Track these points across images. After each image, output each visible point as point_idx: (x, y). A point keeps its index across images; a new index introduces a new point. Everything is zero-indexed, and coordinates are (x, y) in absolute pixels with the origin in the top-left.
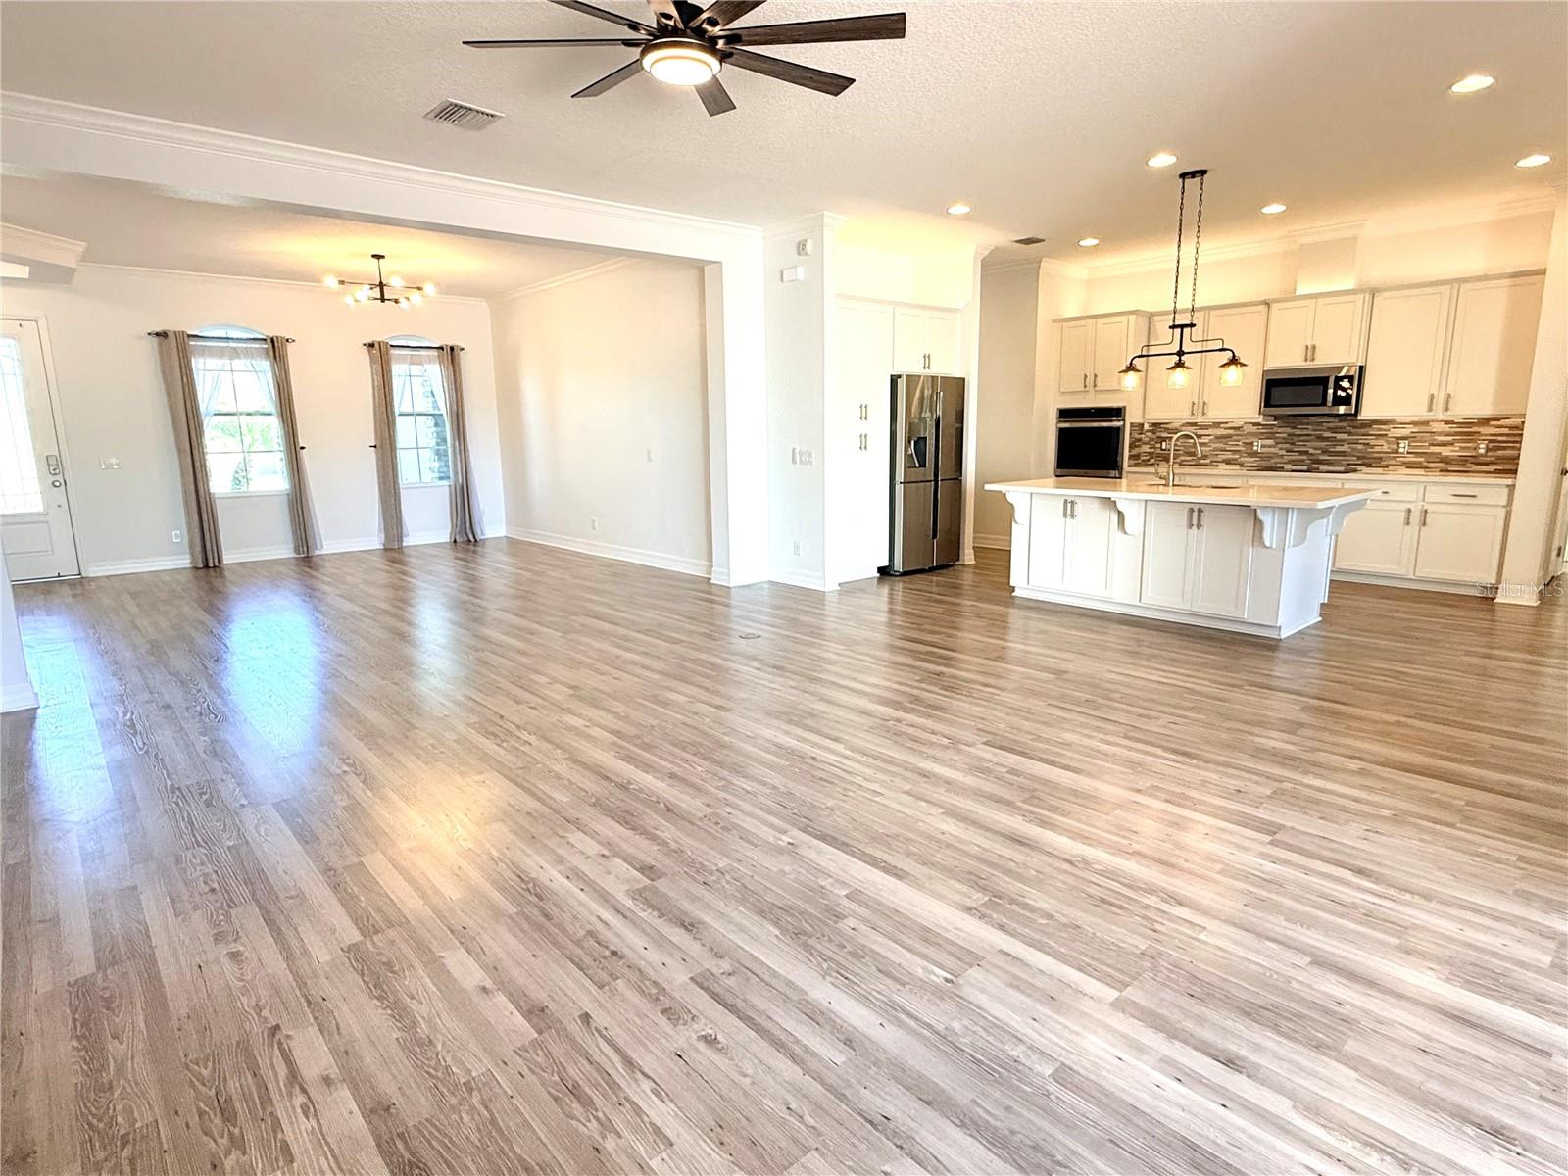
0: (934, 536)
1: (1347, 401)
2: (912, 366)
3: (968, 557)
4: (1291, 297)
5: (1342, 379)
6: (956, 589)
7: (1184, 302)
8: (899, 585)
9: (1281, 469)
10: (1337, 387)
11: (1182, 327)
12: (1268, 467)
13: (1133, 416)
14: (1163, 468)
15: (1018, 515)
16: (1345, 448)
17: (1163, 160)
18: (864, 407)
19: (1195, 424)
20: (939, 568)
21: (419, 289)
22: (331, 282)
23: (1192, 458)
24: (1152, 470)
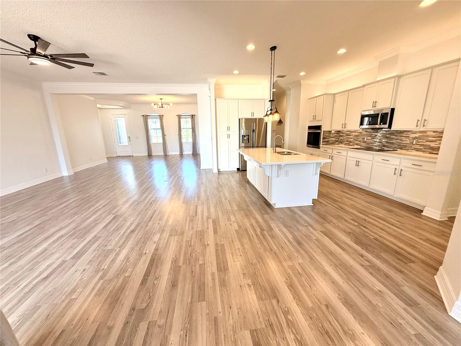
2: (246, 116)
4: (371, 83)
16: (394, 141)
18: (229, 127)
21: (169, 104)
22: (153, 104)
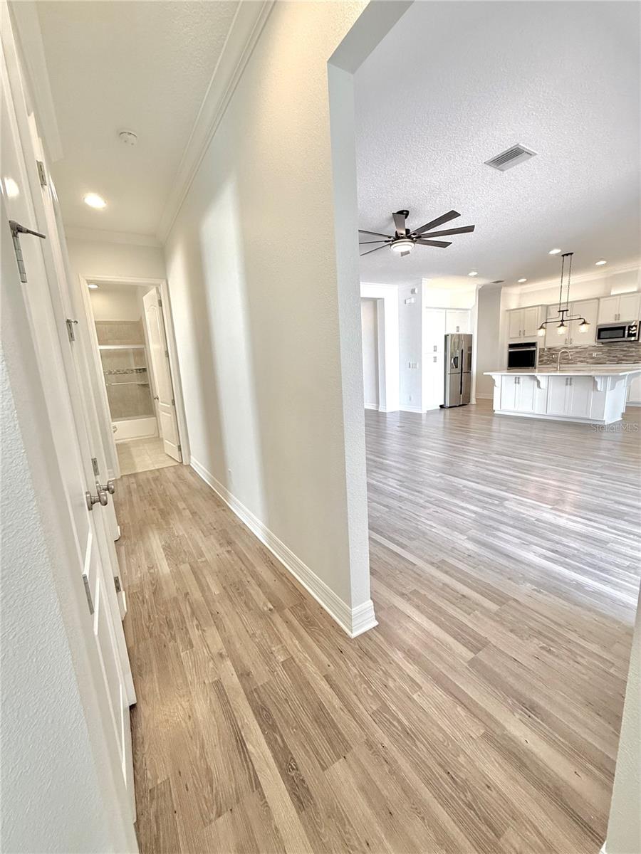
0: (461, 393)
1: (634, 335)
2: (453, 331)
3: (473, 401)
4: (608, 296)
5: (632, 327)
6: (470, 411)
7: (564, 300)
8: (448, 411)
9: (605, 363)
10: (629, 330)
11: (563, 311)
12: (599, 362)
13: (540, 346)
14: (555, 365)
15: (496, 384)
16: (634, 354)
17: (555, 251)
18: (435, 347)
19: (567, 348)
20: (463, 405)
23: (567, 361)
24: (550, 366)
